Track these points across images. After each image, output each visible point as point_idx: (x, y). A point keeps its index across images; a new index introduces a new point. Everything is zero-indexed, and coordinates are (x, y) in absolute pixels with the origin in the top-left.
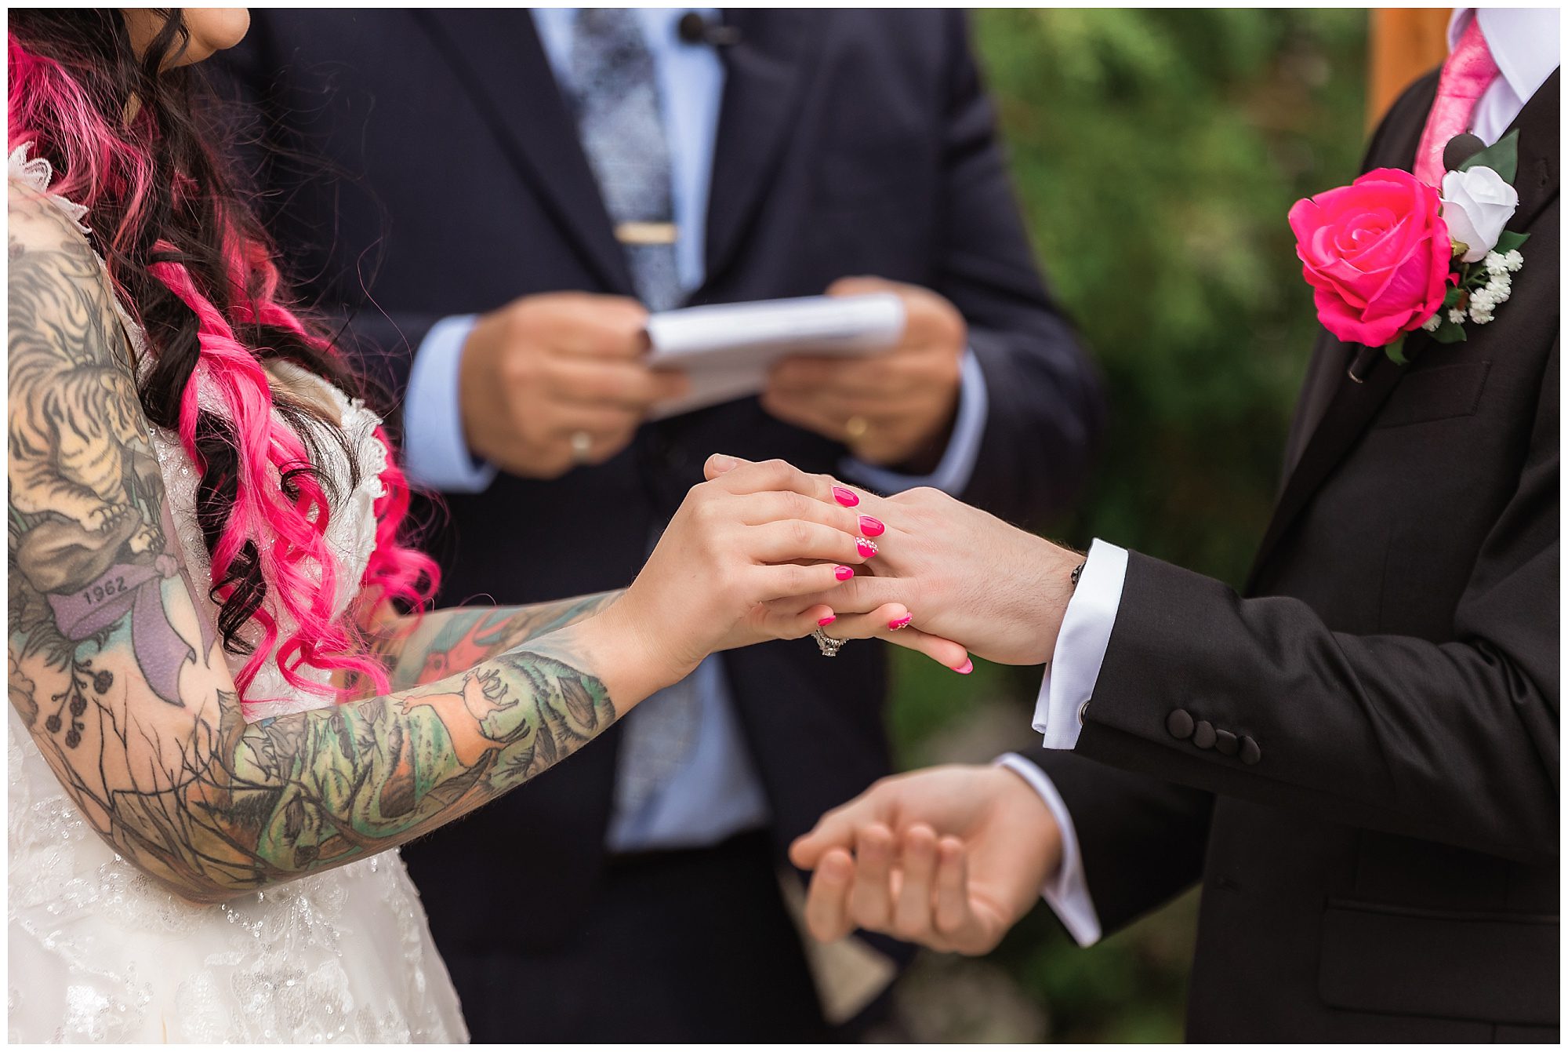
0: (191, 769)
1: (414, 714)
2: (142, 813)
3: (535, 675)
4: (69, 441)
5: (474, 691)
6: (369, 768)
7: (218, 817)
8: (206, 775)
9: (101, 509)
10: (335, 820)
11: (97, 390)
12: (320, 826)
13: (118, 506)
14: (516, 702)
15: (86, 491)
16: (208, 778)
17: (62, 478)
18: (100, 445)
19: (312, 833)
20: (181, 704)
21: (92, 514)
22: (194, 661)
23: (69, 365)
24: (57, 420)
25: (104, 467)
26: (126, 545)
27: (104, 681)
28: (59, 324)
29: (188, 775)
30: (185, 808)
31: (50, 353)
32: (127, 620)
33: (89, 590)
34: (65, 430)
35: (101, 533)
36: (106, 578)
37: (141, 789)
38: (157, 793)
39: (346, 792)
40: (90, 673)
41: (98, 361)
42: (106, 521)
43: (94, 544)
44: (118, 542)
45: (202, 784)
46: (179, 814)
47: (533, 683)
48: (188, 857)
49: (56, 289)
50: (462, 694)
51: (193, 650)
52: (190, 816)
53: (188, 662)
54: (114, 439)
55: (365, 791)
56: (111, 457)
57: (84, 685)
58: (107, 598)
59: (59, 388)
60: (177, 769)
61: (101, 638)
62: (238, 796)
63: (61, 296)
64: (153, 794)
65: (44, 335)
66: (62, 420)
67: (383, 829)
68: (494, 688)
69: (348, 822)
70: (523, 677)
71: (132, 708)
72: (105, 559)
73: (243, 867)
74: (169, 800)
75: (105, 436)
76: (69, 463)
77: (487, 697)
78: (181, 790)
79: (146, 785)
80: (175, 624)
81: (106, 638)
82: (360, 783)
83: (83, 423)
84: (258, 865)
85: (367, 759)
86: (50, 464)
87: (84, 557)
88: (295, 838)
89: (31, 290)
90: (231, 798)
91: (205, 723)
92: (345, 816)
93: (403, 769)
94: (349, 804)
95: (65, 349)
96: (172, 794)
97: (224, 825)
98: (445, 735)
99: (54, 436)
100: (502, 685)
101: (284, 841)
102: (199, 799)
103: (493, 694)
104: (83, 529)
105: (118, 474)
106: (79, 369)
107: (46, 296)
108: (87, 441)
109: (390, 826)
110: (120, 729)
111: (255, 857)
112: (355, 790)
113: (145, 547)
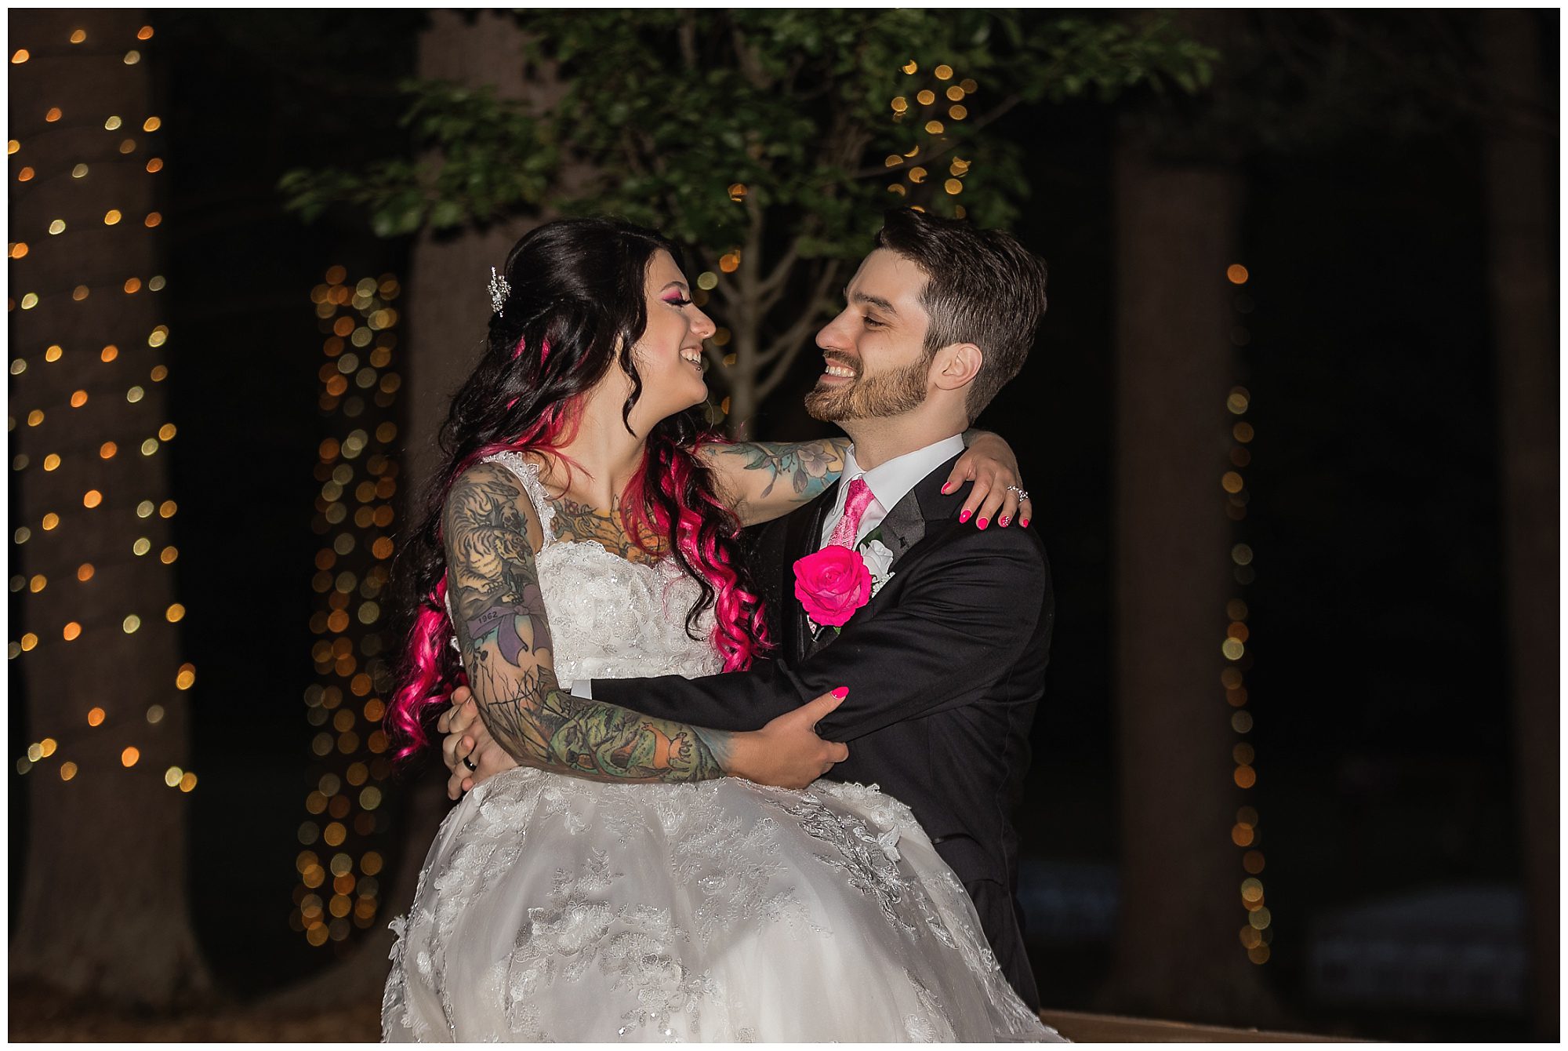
0: (523, 693)
1: (647, 733)
2: (500, 713)
3: (704, 760)
4: (474, 557)
5: (677, 745)
6: (613, 738)
7: (534, 718)
8: (530, 697)
9: (488, 584)
10: (590, 748)
11: (491, 535)
12: (582, 746)
13: (498, 583)
14: (690, 763)
15: (482, 577)
16: (531, 698)
17: (471, 572)
18: (488, 558)
19: (578, 747)
20: (519, 666)
21: (483, 586)
22: (526, 650)
23: (477, 525)
24: (469, 548)
25: (492, 567)
26: (500, 598)
27: (484, 655)
28: (474, 510)
29: (521, 695)
30: (519, 710)
31: (468, 521)
32: (496, 629)
33: (481, 617)
34: (472, 552)
35: (487, 593)
36: (490, 611)
37: (499, 701)
38: (506, 702)
39: (599, 740)
40: (479, 652)
41: (493, 524)
42: (490, 588)
43: (484, 598)
44: (496, 597)
45: (528, 701)
46: (515, 712)
47: (701, 762)
48: (519, 734)
49: (477, 497)
50: (672, 742)
51: (527, 646)
52: (520, 714)
53: (523, 650)
54: (498, 555)
55: (607, 746)
56: (496, 562)
57: (477, 658)
58: (488, 620)
59: (471, 535)
60: (516, 693)
61: (484, 637)
62: (545, 712)
63: (478, 499)
64: (504, 703)
65: (466, 514)
66: (471, 548)
67: (609, 768)
68: (685, 751)
69: (595, 753)
70: (699, 757)
71: (495, 666)
72: (489, 604)
73: (542, 747)
74: (511, 704)
75: (493, 554)
76: (474, 565)
77: (679, 752)
78: (517, 701)
79: (501, 699)
80: (519, 633)
81: (486, 637)
82: (607, 741)
83: (481, 548)
84: (550, 750)
85: (615, 734)
86: (467, 567)
87: (480, 603)
88: (570, 744)
89: (465, 497)
90: (542, 711)
91: (530, 676)
92: (594, 749)
93: (628, 749)
94: (598, 745)
95: (475, 520)
96: (513, 703)
97: (537, 723)
98: (653, 752)
99: (468, 555)
100: (688, 754)
101: (564, 743)
102: (526, 706)
103: (683, 753)
104: (479, 592)
105: (500, 569)
106: (480, 527)
107: (471, 499)
108: (483, 555)
109: (612, 769)
110: (490, 676)
111: (549, 745)
112: (603, 742)
113: (510, 600)
